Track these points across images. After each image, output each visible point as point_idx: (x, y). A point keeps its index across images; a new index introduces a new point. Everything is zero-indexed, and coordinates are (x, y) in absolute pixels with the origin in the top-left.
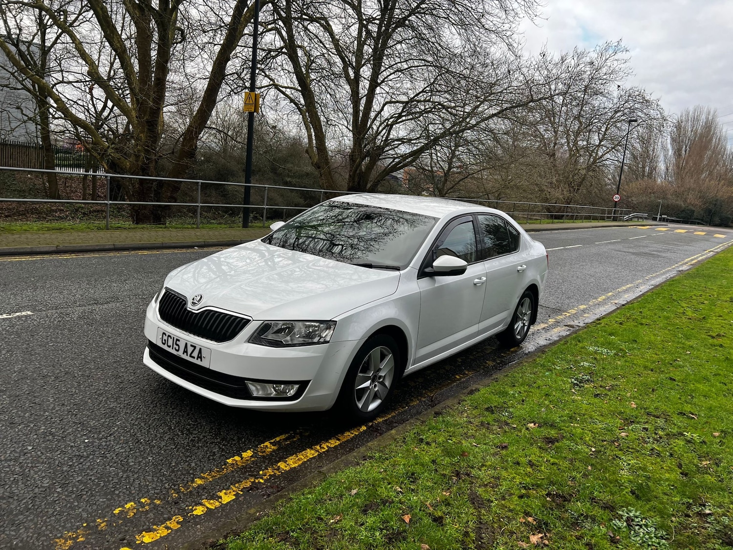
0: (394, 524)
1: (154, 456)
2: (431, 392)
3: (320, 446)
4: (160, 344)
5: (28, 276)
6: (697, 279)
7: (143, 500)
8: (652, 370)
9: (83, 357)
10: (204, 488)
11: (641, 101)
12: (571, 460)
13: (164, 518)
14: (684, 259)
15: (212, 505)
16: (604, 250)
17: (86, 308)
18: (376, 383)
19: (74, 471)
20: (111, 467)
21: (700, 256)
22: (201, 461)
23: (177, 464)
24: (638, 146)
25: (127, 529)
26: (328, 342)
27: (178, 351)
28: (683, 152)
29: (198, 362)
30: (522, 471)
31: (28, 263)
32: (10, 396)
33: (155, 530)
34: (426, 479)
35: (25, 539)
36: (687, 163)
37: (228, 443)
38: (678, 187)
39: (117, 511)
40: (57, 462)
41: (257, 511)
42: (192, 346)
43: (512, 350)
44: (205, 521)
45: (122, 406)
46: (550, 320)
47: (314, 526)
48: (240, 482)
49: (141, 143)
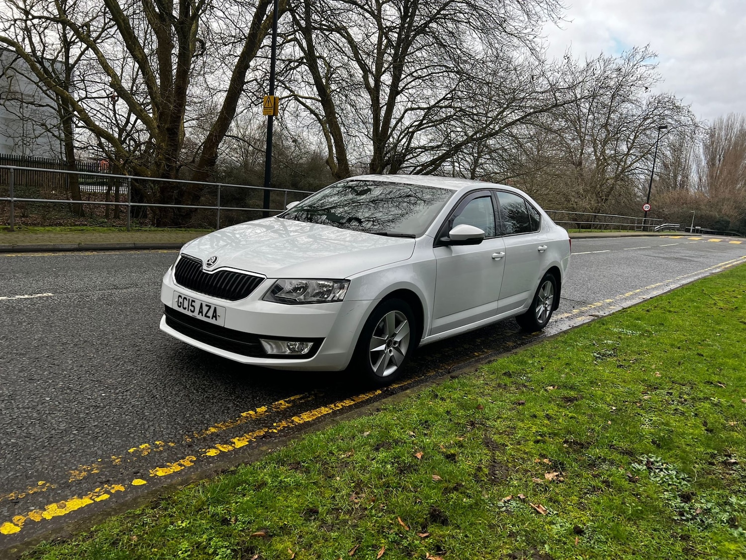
0: (407, 459)
1: (169, 408)
2: (448, 365)
3: (335, 405)
4: (176, 308)
5: (50, 267)
6: (731, 278)
7: (157, 443)
8: (679, 348)
9: (101, 329)
10: (218, 435)
11: (671, 107)
12: (591, 416)
13: (178, 458)
14: (718, 263)
15: (226, 448)
16: (633, 254)
17: (106, 292)
18: (392, 348)
19: (91, 418)
20: (126, 415)
21: (735, 261)
22: (215, 414)
23: (191, 416)
24: (668, 153)
25: (141, 464)
26: (342, 300)
27: (193, 312)
28: (717, 162)
29: (213, 321)
30: (538, 423)
31: (49, 258)
32: (30, 358)
33: (169, 466)
34: (439, 426)
35: (40, 469)
36: (721, 172)
37: (243, 400)
38: (713, 197)
39: (131, 450)
40: (74, 411)
41: (269, 449)
42: (207, 305)
43: (534, 333)
44: (218, 461)
45: (139, 368)
46: (574, 311)
47: (326, 459)
48: (253, 431)
49: (163, 152)
